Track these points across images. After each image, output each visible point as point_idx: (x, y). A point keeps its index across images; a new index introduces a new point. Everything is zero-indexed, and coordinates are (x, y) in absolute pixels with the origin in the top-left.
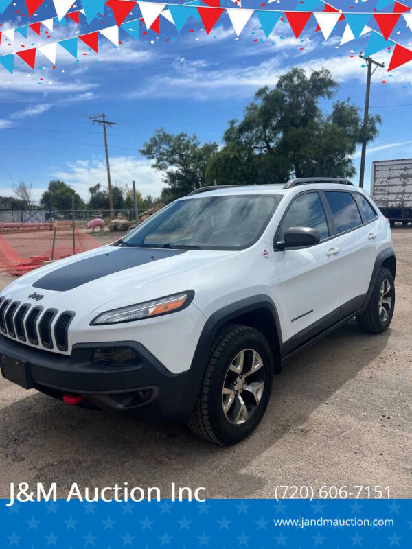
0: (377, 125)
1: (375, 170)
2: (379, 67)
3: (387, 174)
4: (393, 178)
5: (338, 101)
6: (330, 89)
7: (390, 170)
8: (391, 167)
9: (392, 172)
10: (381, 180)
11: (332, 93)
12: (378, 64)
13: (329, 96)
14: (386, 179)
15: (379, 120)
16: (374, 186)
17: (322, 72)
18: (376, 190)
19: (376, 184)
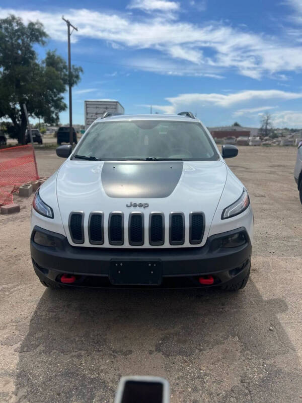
0: (80, 74)
1: (87, 108)
2: (75, 30)
3: (95, 111)
4: (99, 114)
5: (50, 50)
6: (44, 39)
7: (97, 108)
8: (98, 106)
9: (98, 109)
10: (91, 115)
11: (45, 42)
12: (74, 28)
13: (43, 44)
14: (94, 115)
15: (82, 71)
16: (87, 119)
17: (37, 23)
18: (89, 122)
19: (88, 117)
